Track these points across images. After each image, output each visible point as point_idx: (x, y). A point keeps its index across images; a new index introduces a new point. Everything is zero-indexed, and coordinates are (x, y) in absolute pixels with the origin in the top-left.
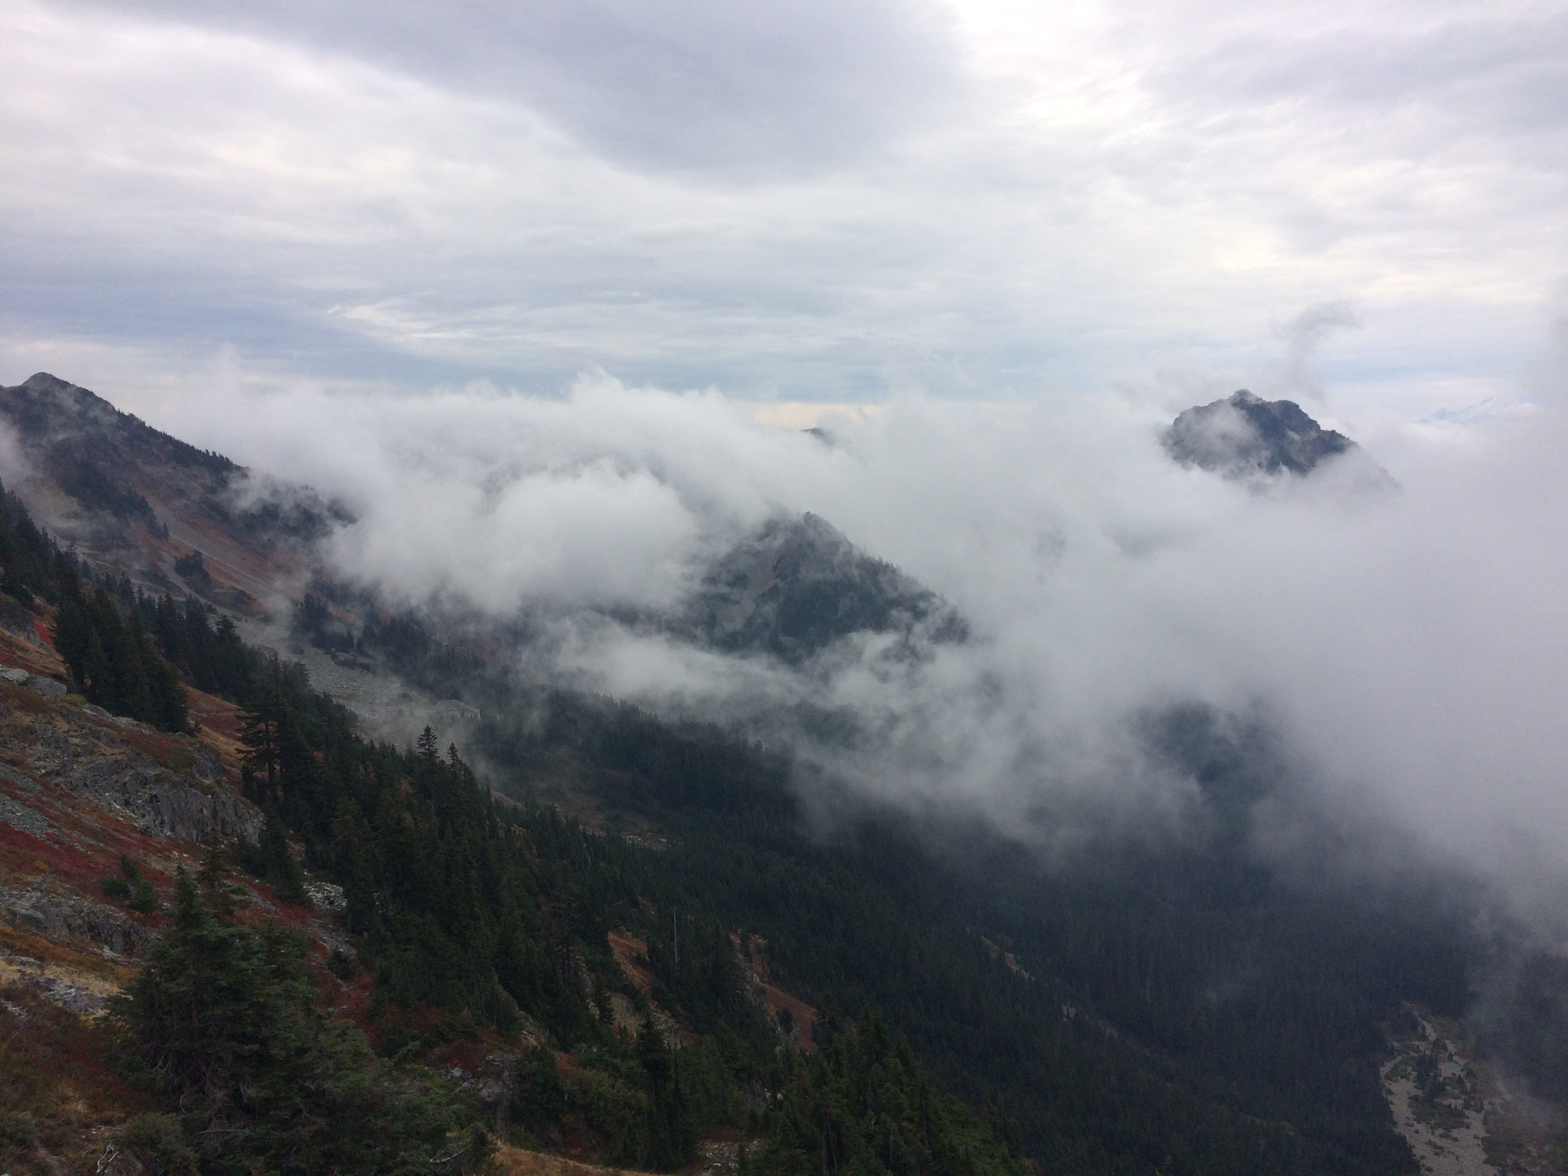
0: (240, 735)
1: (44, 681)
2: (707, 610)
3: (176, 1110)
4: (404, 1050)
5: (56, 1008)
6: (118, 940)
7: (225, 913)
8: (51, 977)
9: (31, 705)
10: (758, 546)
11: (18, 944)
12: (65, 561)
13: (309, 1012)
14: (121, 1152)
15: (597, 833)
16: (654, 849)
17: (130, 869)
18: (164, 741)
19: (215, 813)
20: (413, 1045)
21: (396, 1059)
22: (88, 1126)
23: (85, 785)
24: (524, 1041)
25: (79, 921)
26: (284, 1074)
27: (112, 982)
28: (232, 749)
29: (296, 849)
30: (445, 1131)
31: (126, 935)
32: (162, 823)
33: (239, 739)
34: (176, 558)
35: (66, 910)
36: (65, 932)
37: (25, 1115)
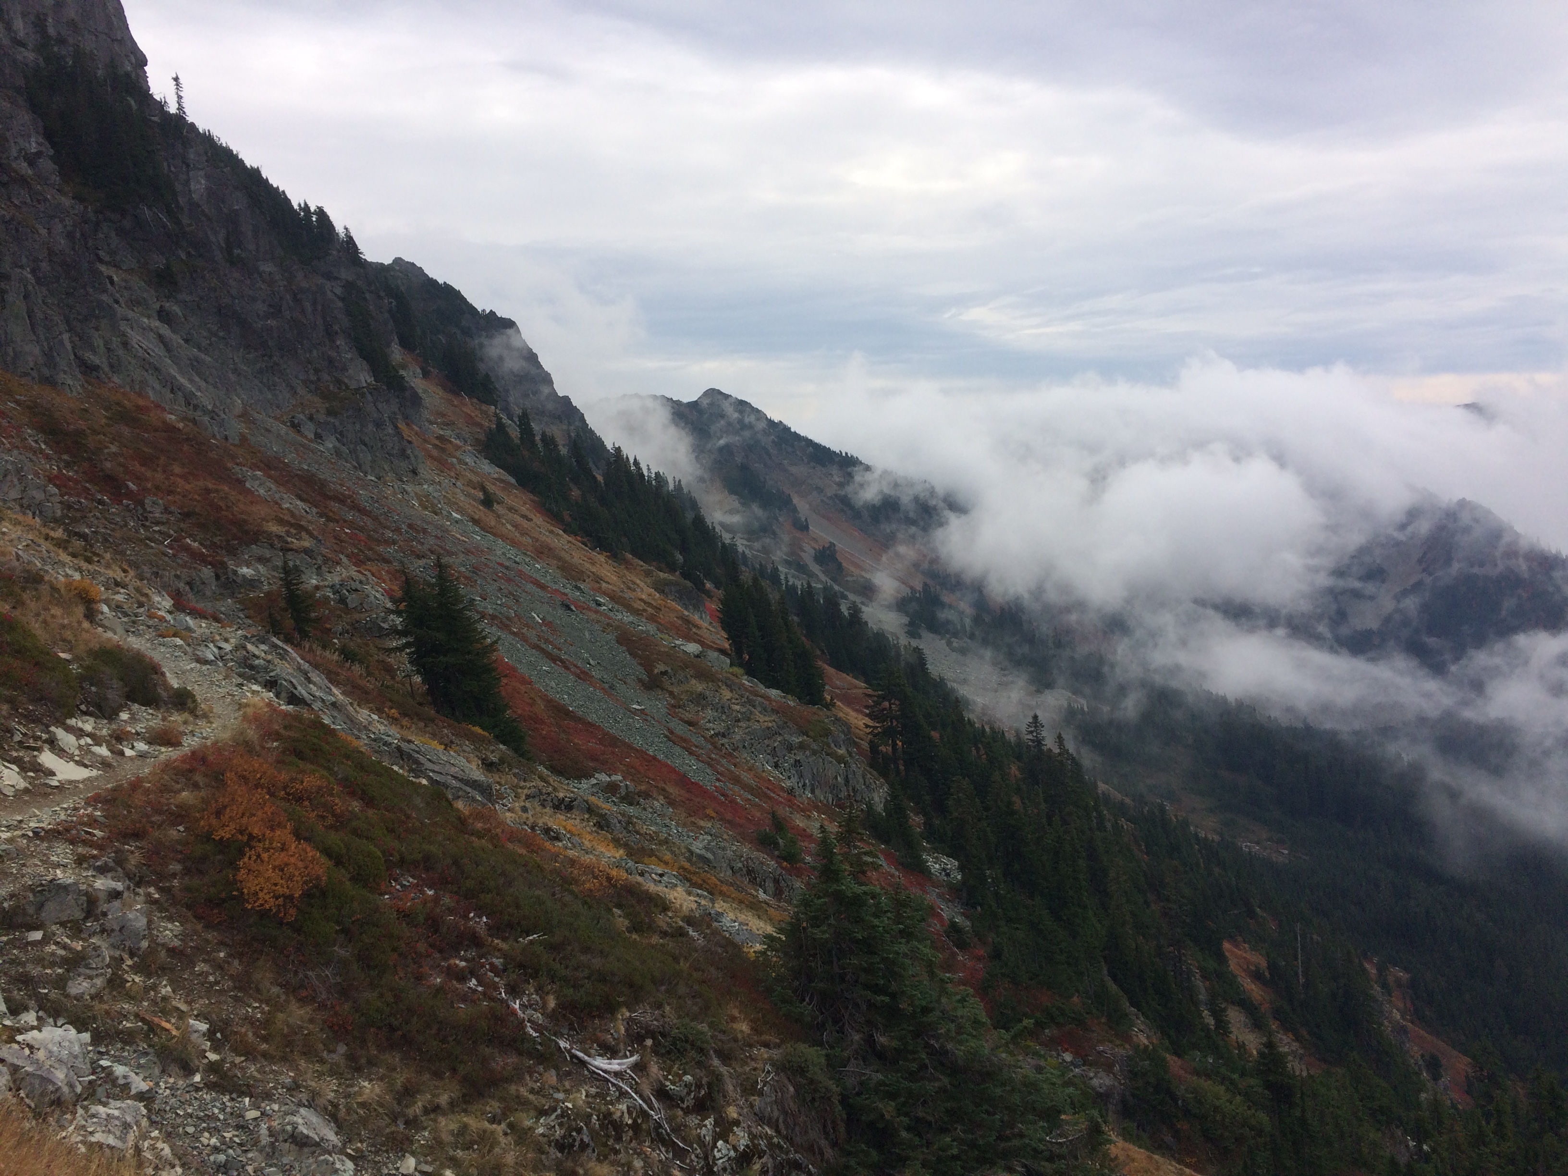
0: (868, 711)
1: (713, 655)
2: (1334, 607)
3: (821, 1044)
4: (1019, 1026)
5: (725, 937)
6: (770, 885)
7: (860, 871)
8: (720, 910)
9: (704, 675)
10: (1401, 536)
11: (694, 879)
12: (728, 551)
13: (932, 975)
14: (777, 1074)
15: (1210, 837)
16: (1274, 859)
17: (779, 824)
18: (805, 713)
19: (847, 780)
20: (1028, 1022)
21: (1012, 1033)
22: (751, 1046)
23: (744, 747)
24: (1135, 1039)
25: (740, 865)
26: (911, 1028)
27: (765, 921)
28: (861, 724)
29: (916, 820)
30: (1059, 1112)
31: (776, 881)
32: (804, 785)
33: (867, 715)
34: (815, 549)
35: (729, 853)
36: (730, 872)
37: (704, 1027)
